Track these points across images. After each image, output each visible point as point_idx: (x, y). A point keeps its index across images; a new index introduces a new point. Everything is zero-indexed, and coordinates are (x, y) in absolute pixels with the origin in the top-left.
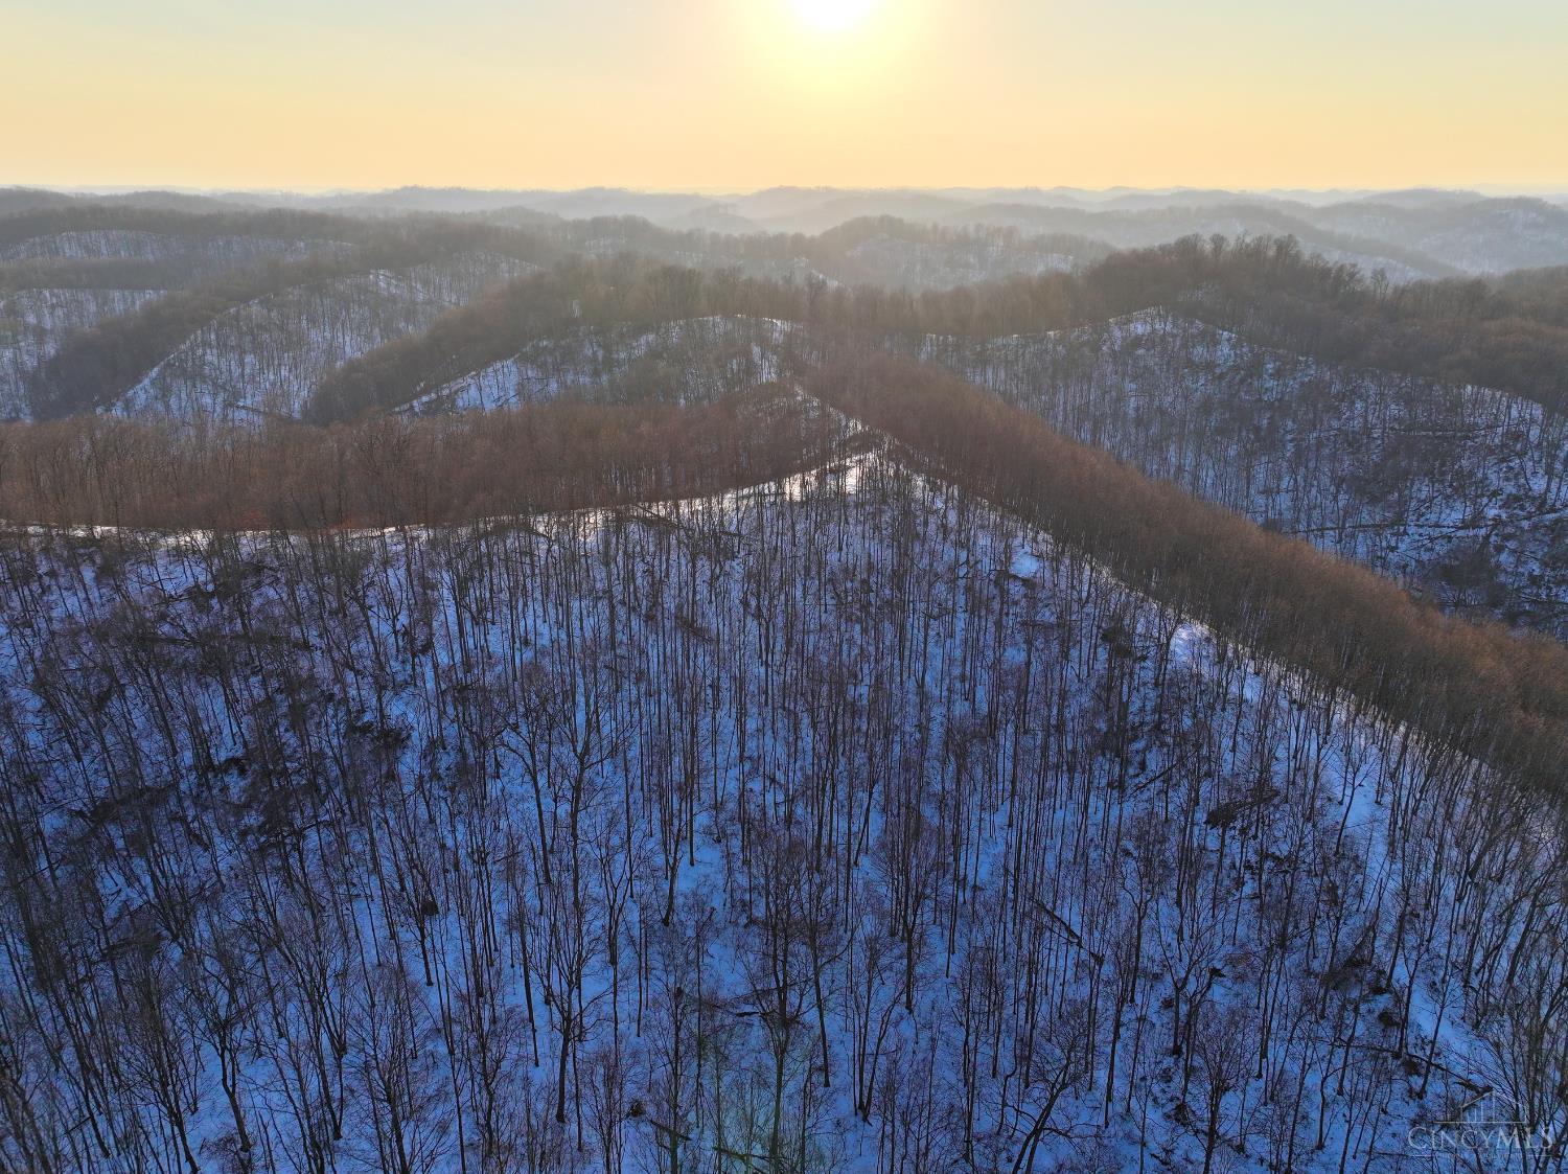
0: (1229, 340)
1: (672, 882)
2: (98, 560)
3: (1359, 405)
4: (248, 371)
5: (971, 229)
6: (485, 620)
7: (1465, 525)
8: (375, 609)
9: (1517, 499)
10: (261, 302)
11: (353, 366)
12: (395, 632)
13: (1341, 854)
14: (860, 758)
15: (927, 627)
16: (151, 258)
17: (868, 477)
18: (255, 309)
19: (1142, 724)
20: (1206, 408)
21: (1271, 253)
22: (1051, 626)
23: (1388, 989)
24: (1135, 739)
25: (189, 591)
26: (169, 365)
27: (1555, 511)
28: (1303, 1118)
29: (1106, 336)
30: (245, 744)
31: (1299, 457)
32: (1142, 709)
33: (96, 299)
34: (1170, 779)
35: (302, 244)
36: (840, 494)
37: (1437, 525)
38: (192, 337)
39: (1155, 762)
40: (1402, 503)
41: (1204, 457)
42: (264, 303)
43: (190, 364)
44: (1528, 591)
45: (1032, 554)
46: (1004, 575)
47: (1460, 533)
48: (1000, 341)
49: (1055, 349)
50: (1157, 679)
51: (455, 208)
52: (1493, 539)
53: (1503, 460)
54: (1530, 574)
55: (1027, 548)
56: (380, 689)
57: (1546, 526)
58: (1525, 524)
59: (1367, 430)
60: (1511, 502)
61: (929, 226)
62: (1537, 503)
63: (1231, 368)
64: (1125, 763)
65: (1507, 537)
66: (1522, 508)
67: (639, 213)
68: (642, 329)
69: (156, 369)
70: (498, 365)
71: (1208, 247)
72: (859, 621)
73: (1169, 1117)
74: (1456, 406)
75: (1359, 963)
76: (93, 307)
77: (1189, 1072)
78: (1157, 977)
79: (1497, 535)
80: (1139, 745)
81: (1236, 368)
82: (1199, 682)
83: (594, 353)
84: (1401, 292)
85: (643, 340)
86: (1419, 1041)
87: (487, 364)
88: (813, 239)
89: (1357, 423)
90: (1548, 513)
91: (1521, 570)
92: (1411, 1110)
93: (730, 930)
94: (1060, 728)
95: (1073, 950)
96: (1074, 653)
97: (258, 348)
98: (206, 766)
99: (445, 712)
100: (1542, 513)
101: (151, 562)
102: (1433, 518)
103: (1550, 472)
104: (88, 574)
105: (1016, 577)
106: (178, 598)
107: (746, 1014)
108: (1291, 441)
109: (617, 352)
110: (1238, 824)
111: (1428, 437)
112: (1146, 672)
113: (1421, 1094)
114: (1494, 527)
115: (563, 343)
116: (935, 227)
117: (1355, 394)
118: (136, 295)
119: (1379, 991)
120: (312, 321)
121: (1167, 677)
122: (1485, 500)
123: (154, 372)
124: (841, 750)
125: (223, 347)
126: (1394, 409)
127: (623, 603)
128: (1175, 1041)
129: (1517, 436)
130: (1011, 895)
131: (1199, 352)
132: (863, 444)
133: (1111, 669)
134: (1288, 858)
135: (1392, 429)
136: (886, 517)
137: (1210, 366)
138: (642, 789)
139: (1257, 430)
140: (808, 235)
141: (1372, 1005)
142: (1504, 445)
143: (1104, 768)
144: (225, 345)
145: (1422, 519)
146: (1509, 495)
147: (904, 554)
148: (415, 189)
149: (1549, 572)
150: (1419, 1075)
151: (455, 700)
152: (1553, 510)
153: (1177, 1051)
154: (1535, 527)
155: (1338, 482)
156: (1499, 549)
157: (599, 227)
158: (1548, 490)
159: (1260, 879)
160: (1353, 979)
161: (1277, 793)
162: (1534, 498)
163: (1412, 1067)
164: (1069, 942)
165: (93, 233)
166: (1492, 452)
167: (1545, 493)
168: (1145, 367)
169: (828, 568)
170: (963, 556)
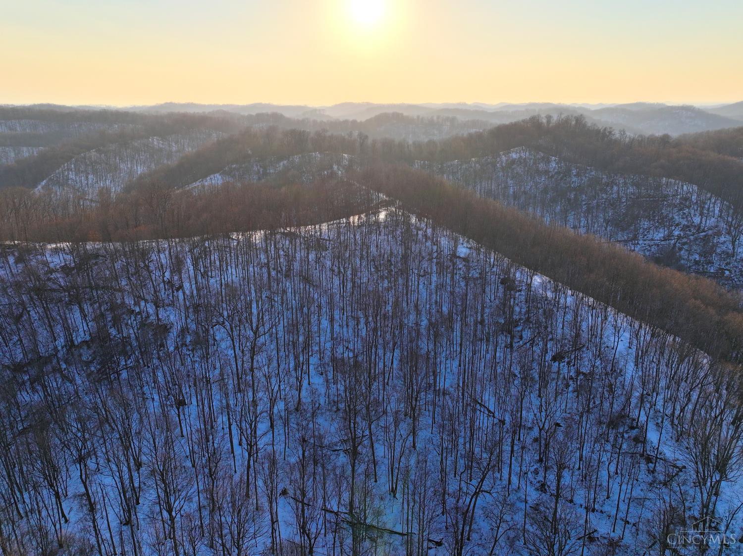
0: (555, 160)
1: (300, 392)
2: (16, 254)
3: (615, 188)
4: (90, 182)
5: (435, 118)
6: (208, 275)
7: (665, 239)
8: (154, 272)
9: (688, 227)
10: (96, 151)
11: (141, 178)
12: (164, 281)
13: (615, 371)
14: (388, 337)
15: (419, 279)
16: (42, 132)
17: (390, 215)
18: (93, 154)
19: (520, 319)
20: (545, 191)
21: (574, 123)
22: (477, 279)
23: (637, 427)
24: (517, 326)
25: (62, 267)
26: (51, 179)
27: (705, 232)
28: (600, 485)
29: (498, 159)
30: (90, 335)
31: (589, 210)
32: (520, 312)
33: (14, 151)
34: (534, 342)
35: (116, 126)
36: (377, 223)
37: (652, 240)
38: (62, 166)
39: (527, 334)
40: (636, 230)
41: (545, 211)
42: (98, 151)
43: (61, 178)
44: (693, 267)
45: (467, 247)
46: (454, 255)
47: (663, 243)
48: (449, 163)
49: (475, 166)
50: (526, 300)
51: (191, 111)
52: (678, 245)
53: (681, 210)
54: (695, 260)
55: (465, 245)
56: (157, 307)
57: (701, 238)
58: (692, 238)
59: (619, 198)
60: (685, 228)
61: (415, 117)
62: (696, 228)
63: (556, 173)
64: (512, 338)
65: (684, 244)
66: (690, 231)
67: (279, 112)
68: (281, 159)
69: (45, 181)
70: (212, 176)
71: (544, 121)
72: (387, 278)
73: (538, 490)
74: (658, 187)
75: (623, 417)
76: (12, 155)
77: (546, 469)
78: (531, 429)
79: (679, 243)
80: (519, 328)
81: (558, 173)
82: (546, 300)
83: (258, 170)
84: (632, 141)
85: (281, 164)
86: (652, 449)
87: (206, 176)
88: (361, 122)
89: (615, 196)
90: (702, 232)
91: (691, 258)
92: (650, 478)
93: (328, 413)
94: (482, 322)
95: (491, 419)
96: (488, 289)
97: (95, 172)
98: (70, 345)
99: (188, 317)
100: (698, 233)
101: (43, 254)
102: (650, 236)
103: (701, 214)
104: (11, 260)
105: (459, 257)
106: (56, 271)
107: (336, 450)
108: (585, 205)
109: (270, 170)
110: (566, 360)
111: (647, 201)
112: (521, 296)
113: (653, 471)
114: (678, 239)
115: (243, 165)
116: (418, 117)
117: (612, 184)
118: (34, 149)
119: (632, 428)
120: (121, 159)
121: (531, 298)
122: (673, 228)
123: (43, 183)
124: (379, 334)
125: (78, 172)
126: (631, 190)
127: (274, 269)
128: (540, 456)
129: (686, 199)
130: (461, 397)
131: (542, 166)
132: (386, 204)
133: (505, 295)
134: (590, 373)
135: (630, 198)
136: (398, 233)
137: (547, 172)
138: (285, 351)
139: (569, 200)
140: (359, 121)
141: (630, 434)
142: (681, 203)
143: (503, 339)
144: (79, 170)
145: (646, 237)
146: (684, 225)
147: (407, 248)
148: (171, 103)
149: (703, 259)
150: (652, 463)
151: (194, 311)
152: (704, 231)
153: (541, 460)
154: (696, 239)
155: (607, 222)
156: (680, 249)
157: (260, 117)
158: (701, 222)
159: (577, 383)
160: (621, 424)
161: (584, 346)
162: (695, 226)
163: (649, 460)
164: (488, 416)
165: (13, 121)
166: (676, 207)
167: (700, 224)
168: (517, 173)
169: (372, 254)
170: (435, 248)
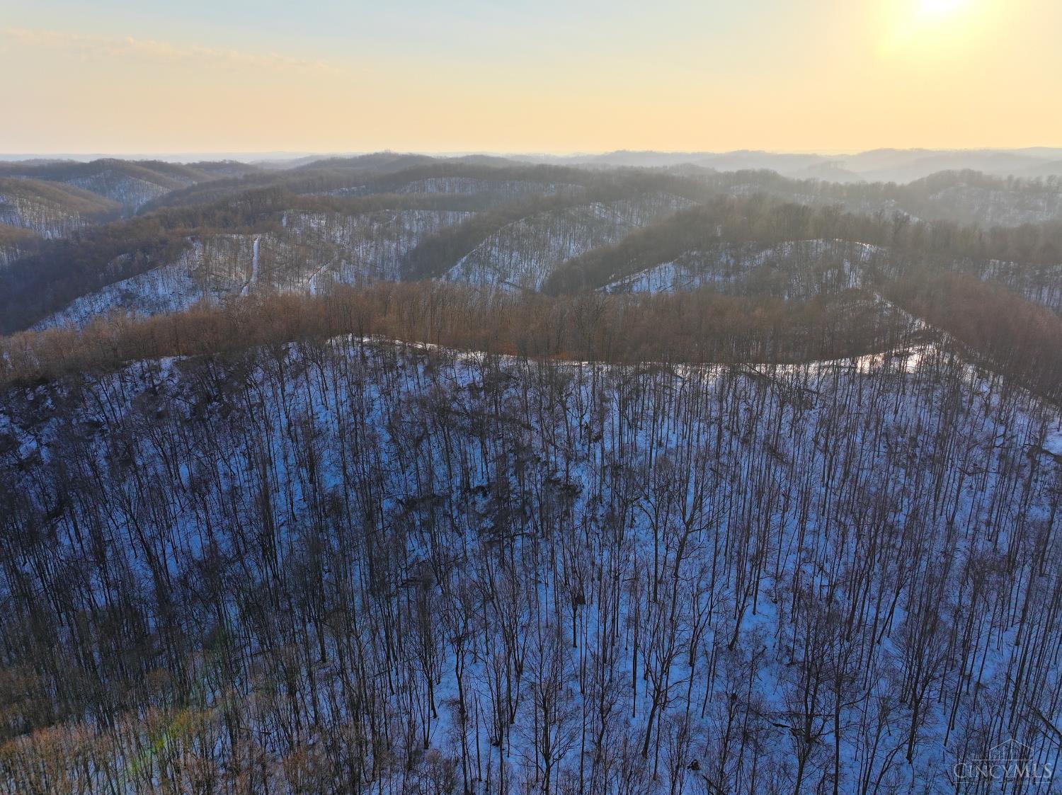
1: (739, 622)
2: (426, 362)
4: (513, 261)
5: (1044, 180)
6: (636, 426)
8: (571, 410)
11: (573, 262)
12: (581, 426)
14: (893, 566)
15: (961, 479)
16: (470, 193)
17: (926, 362)
25: (470, 386)
26: (472, 256)
30: (489, 479)
33: (440, 216)
35: (553, 186)
38: (486, 239)
42: (528, 221)
43: (483, 255)
46: (1037, 450)
56: (568, 459)
67: (771, 167)
68: (763, 247)
69: (465, 258)
70: (663, 265)
72: (904, 466)
83: (728, 261)
87: (655, 265)
97: (521, 248)
98: (466, 488)
99: (605, 480)
101: (452, 367)
104: (421, 369)
105: (1048, 453)
106: (464, 389)
107: (780, 725)
109: (744, 261)
115: (707, 253)
118: (460, 214)
124: (877, 557)
125: (502, 246)
127: (727, 428)
130: (1010, 698)
132: (924, 338)
136: (937, 393)
138: (726, 555)
140: (899, 184)
147: (949, 422)
148: (624, 152)
151: (612, 473)
157: (742, 177)
165: (443, 179)
169: (885, 425)
170: (1001, 430)
